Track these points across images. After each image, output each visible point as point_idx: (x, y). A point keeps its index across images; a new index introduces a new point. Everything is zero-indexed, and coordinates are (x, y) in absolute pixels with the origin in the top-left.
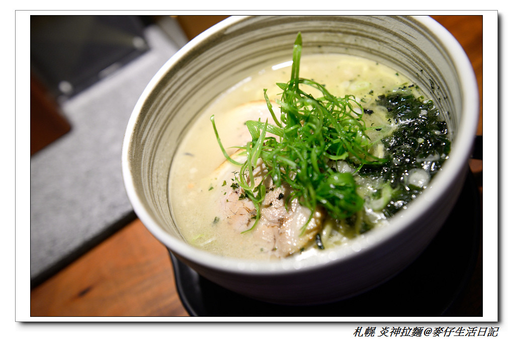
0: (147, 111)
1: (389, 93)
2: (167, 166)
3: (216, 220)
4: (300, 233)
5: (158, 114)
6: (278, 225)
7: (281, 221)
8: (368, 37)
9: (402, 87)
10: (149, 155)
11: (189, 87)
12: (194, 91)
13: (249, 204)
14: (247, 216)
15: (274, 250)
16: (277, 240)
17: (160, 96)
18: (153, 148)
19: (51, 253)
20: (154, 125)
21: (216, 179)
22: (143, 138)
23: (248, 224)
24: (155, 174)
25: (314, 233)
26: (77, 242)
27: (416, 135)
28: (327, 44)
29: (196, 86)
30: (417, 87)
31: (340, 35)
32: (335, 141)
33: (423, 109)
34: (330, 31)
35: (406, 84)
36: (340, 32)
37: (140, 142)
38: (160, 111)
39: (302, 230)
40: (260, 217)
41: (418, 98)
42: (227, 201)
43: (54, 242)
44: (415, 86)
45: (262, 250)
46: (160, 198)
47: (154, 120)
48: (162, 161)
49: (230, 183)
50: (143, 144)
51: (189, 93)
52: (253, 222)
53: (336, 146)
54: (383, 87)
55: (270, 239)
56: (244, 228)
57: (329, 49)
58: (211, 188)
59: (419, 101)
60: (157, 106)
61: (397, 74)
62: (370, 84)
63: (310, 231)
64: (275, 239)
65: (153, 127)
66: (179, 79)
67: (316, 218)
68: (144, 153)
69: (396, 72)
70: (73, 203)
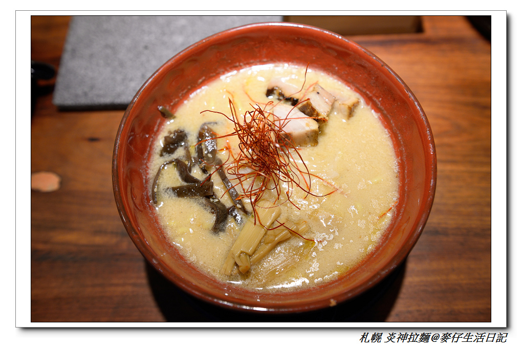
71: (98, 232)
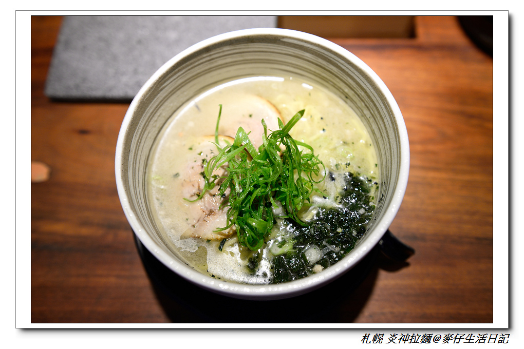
0: (179, 66)
1: (358, 175)
2: (174, 109)
3: (177, 175)
4: (215, 230)
5: (189, 70)
6: (207, 213)
7: (211, 212)
8: (377, 124)
9: (369, 179)
10: (161, 98)
11: (229, 60)
12: (231, 64)
13: (202, 183)
14: (195, 190)
15: (194, 226)
16: (200, 222)
17: (199, 58)
18: (169, 94)
19: (77, 87)
20: (180, 77)
21: (199, 144)
22: (164, 86)
23: (192, 196)
24: (158, 114)
25: (223, 237)
26: (98, 93)
27: (341, 223)
28: (352, 101)
29: (236, 61)
30: (377, 188)
31: (363, 104)
32: (282, 189)
33: (364, 208)
34: (358, 96)
35: (374, 178)
36: (364, 103)
37: (159, 88)
38: (192, 68)
39: (218, 230)
40: (201, 198)
41: (370, 197)
42: (193, 168)
43: (84, 80)
44: (378, 185)
45: (187, 219)
46: (150, 135)
47: (182, 74)
48: (172, 105)
49: (203, 156)
50: (162, 90)
51: (226, 63)
52: (195, 198)
53: (280, 193)
54: (359, 167)
55: (197, 217)
56: (188, 196)
57: (352, 105)
58: (191, 149)
59: (369, 199)
60: (191, 64)
61: (376, 165)
62: (354, 157)
63: (222, 234)
64: (199, 220)
65: (179, 78)
66: (224, 51)
67: (232, 229)
68: (157, 97)
69: (377, 163)
70: (115, 58)
71: (85, 223)
